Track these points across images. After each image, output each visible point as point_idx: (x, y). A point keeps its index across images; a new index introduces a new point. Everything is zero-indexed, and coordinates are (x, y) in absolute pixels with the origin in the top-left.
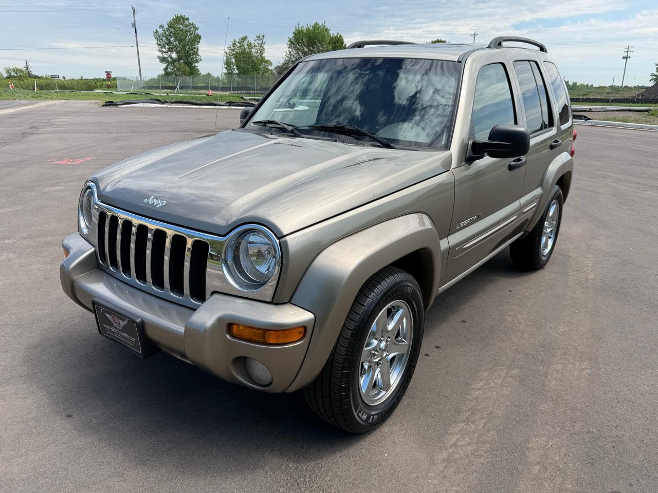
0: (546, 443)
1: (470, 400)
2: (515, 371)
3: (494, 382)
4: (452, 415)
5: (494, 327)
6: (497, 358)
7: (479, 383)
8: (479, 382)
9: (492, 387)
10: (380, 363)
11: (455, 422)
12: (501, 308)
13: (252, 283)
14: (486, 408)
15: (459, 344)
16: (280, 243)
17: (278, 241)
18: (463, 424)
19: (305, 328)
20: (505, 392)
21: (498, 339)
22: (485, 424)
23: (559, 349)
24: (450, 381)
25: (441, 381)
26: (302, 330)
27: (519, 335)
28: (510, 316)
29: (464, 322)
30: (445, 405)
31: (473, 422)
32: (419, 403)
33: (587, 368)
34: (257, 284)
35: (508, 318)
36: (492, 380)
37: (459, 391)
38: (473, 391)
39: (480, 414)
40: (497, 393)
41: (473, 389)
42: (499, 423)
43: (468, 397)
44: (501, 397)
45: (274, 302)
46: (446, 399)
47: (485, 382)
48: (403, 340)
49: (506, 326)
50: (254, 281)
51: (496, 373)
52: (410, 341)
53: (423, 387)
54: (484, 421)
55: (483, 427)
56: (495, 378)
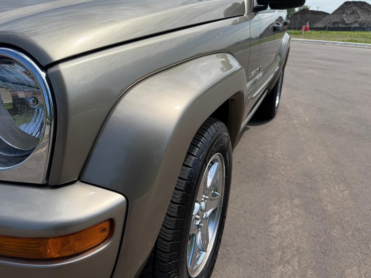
0: (359, 273)
1: (275, 238)
2: (296, 200)
3: (286, 214)
4: (267, 259)
5: (262, 163)
6: (278, 191)
7: (274, 218)
8: (274, 216)
9: (286, 220)
10: (201, 226)
11: (272, 266)
12: (261, 148)
13: (12, 155)
14: (292, 243)
15: (244, 182)
16: (47, 77)
17: (43, 74)
18: (281, 267)
19: (111, 221)
20: (299, 223)
21: (271, 173)
22: (299, 262)
23: (317, 176)
24: (250, 219)
25: (244, 221)
26: (107, 225)
27: (283, 167)
28: (270, 153)
29: (240, 162)
30: (256, 248)
31: (288, 262)
32: (232, 250)
33: (345, 189)
34: (18, 155)
35: (270, 155)
36: (283, 212)
37: (262, 229)
38: (273, 227)
39: (289, 251)
40: (293, 225)
41: (272, 225)
42: (310, 259)
43: (272, 234)
44: (298, 228)
45: (51, 183)
46: (254, 240)
47: (278, 216)
48: (216, 192)
49: (271, 162)
50: (15, 151)
51: (283, 205)
52: (222, 193)
53: (230, 232)
54: (296, 259)
55: (299, 266)
56: (285, 210)
